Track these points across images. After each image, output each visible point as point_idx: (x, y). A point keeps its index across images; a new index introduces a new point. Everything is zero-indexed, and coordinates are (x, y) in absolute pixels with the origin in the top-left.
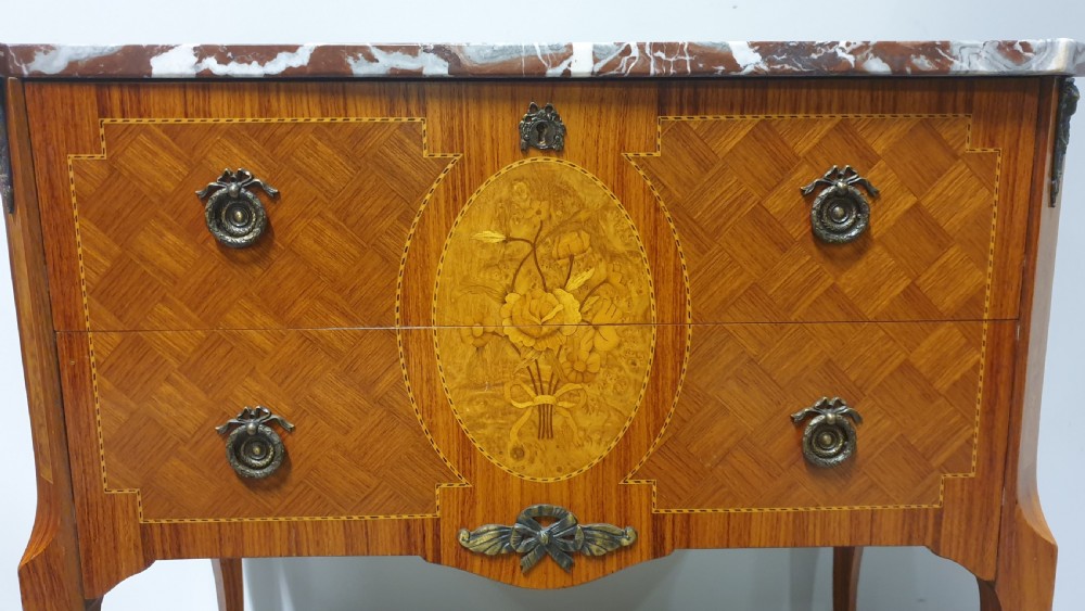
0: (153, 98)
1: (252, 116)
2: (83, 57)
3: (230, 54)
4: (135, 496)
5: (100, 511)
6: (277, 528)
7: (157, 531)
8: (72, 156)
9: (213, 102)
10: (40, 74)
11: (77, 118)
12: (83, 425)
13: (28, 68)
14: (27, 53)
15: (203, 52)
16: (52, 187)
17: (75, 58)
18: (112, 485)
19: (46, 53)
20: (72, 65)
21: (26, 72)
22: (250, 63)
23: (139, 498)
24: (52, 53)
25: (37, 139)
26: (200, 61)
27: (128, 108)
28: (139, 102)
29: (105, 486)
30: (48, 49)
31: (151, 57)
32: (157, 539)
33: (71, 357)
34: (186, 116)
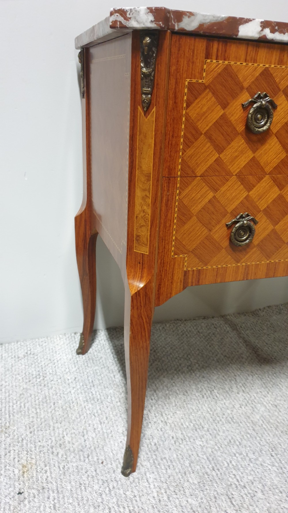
0: (233, 49)
1: (275, 64)
2: (208, 21)
3: (277, 28)
4: (184, 258)
5: (168, 266)
6: (241, 268)
7: (191, 273)
8: (188, 80)
9: (259, 54)
10: (183, 30)
11: (195, 57)
12: (168, 225)
13: (178, 25)
14: (179, 15)
15: (265, 24)
16: (175, 97)
17: (204, 21)
18: (175, 254)
19: (189, 17)
20: (201, 26)
21: (176, 28)
22: (284, 34)
23: (186, 259)
24: (192, 17)
25: (173, 68)
26: (262, 30)
27: (220, 54)
28: (226, 51)
29: (172, 254)
30: (191, 14)
31: (240, 24)
32: (190, 277)
33: (168, 190)
34: (246, 62)
